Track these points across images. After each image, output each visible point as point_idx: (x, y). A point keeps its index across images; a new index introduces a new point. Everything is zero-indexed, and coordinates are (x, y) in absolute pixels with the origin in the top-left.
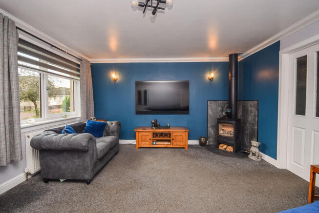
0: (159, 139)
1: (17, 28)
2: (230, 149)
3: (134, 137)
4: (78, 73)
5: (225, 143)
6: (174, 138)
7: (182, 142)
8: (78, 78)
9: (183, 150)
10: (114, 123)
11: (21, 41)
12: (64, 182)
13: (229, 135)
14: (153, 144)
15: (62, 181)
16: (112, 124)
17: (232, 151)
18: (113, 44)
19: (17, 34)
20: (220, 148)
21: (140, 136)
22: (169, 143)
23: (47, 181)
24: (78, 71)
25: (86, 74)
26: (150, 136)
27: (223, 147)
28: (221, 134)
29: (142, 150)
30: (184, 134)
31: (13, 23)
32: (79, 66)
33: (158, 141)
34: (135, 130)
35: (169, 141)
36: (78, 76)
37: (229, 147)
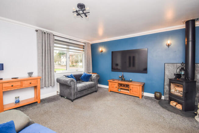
0: (122, 88)
1: (54, 35)
2: (179, 107)
3: (108, 85)
4: (84, 50)
5: (175, 101)
6: (131, 89)
7: (137, 93)
8: (84, 52)
9: (138, 98)
10: (95, 75)
11: (55, 40)
12: (66, 98)
13: (179, 94)
14: (118, 91)
15: (65, 97)
16: (94, 75)
17: (181, 109)
18: (101, 32)
19: (54, 38)
20: (171, 104)
21: (111, 84)
22: (129, 92)
23: (62, 96)
24: (84, 48)
25: (87, 50)
26: (116, 85)
27: (173, 103)
28: (172, 92)
29: (111, 92)
30: (139, 87)
31: (52, 33)
32: (84, 46)
33: (121, 89)
34: (108, 81)
35: (128, 90)
36: (84, 51)
37: (179, 105)
